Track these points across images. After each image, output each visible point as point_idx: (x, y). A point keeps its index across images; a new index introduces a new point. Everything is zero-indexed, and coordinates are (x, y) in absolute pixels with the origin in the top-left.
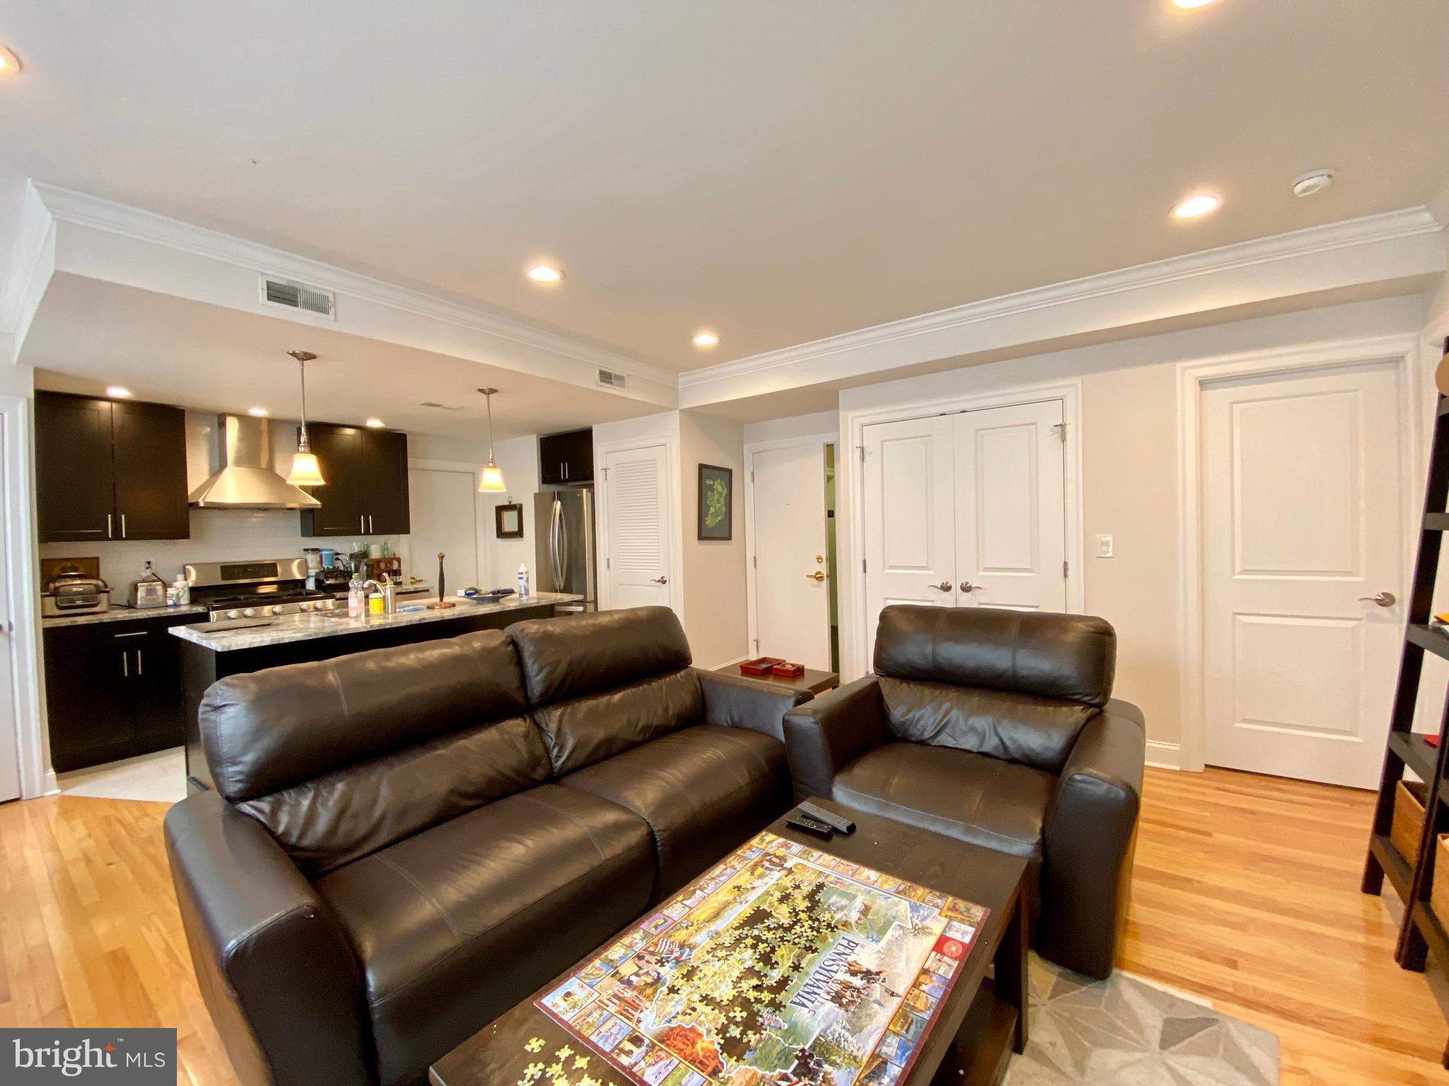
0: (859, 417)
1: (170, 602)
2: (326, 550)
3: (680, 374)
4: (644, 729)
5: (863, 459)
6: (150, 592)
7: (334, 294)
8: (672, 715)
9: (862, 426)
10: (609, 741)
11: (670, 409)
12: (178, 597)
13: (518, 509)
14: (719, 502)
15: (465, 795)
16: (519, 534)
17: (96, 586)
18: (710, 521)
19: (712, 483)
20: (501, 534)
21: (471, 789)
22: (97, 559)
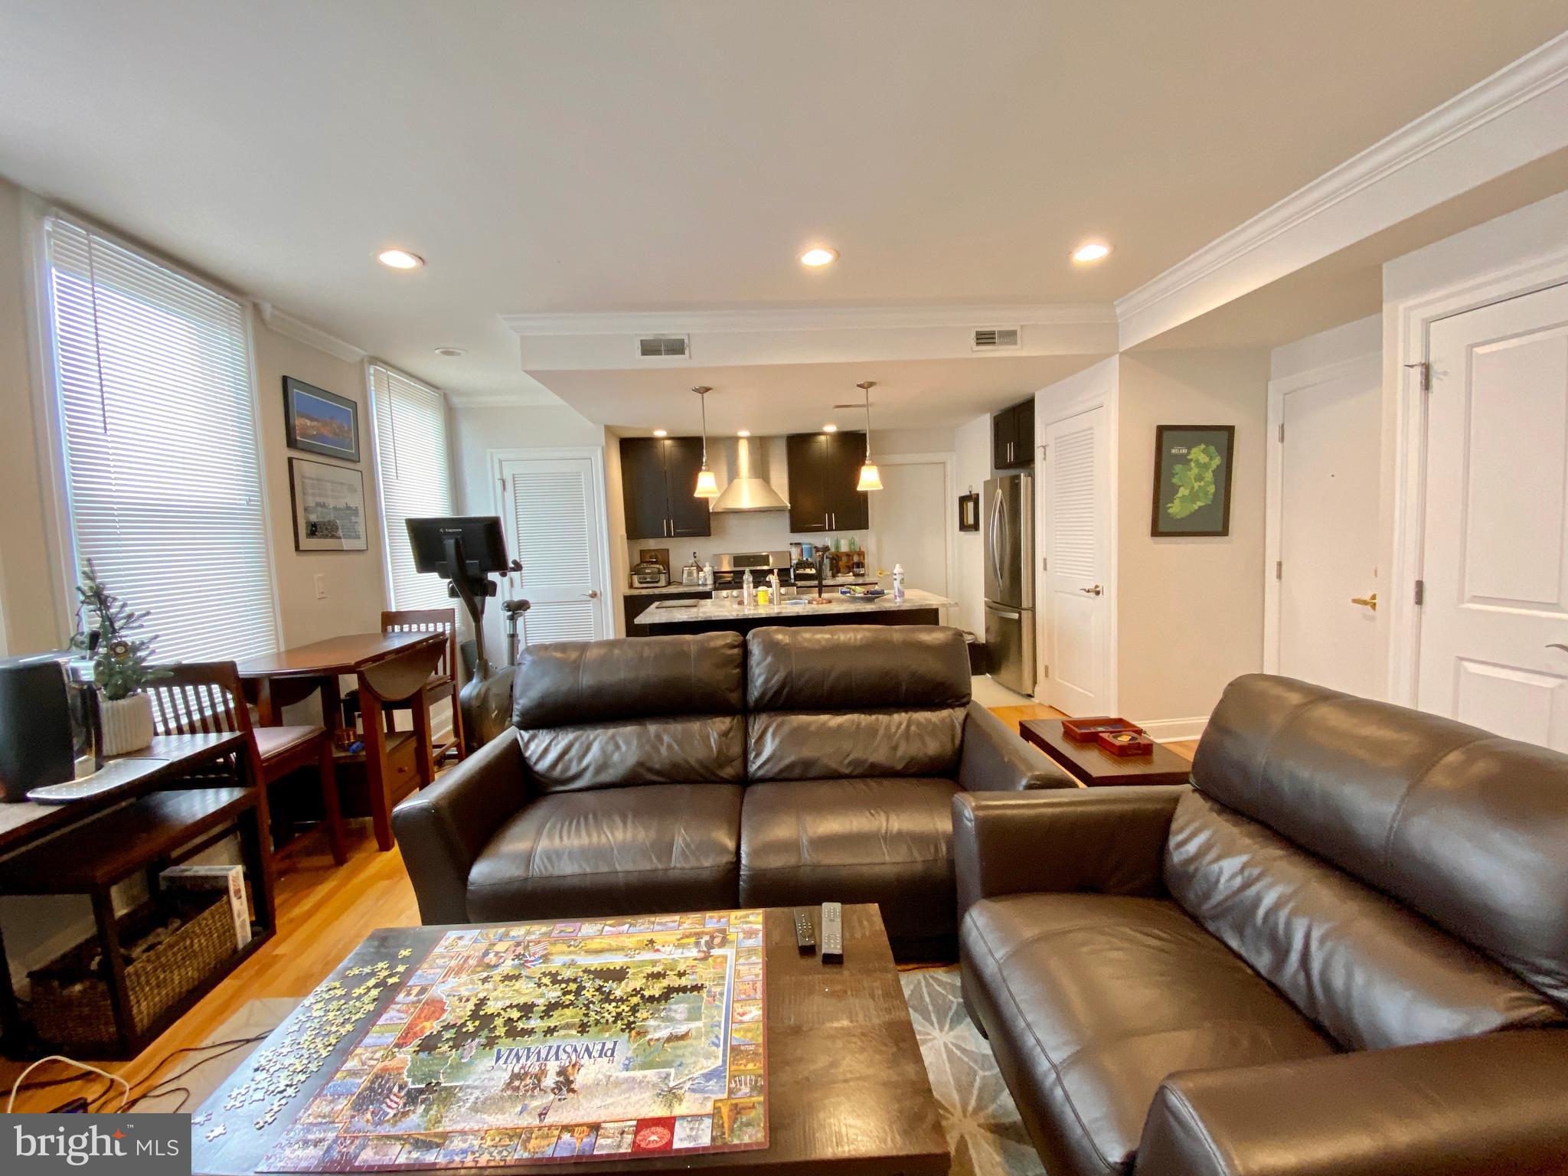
0: (1417, 307)
1: (700, 582)
2: (806, 544)
3: (1115, 303)
4: (856, 763)
5: (1427, 386)
6: (690, 574)
7: (689, 335)
8: (901, 757)
9: (1427, 322)
10: (807, 764)
11: (1109, 356)
12: (706, 580)
13: (975, 499)
14: (1199, 478)
15: (650, 770)
16: (975, 527)
17: (659, 569)
18: (1176, 508)
19: (1184, 451)
20: (963, 527)
21: (657, 766)
22: (668, 550)
